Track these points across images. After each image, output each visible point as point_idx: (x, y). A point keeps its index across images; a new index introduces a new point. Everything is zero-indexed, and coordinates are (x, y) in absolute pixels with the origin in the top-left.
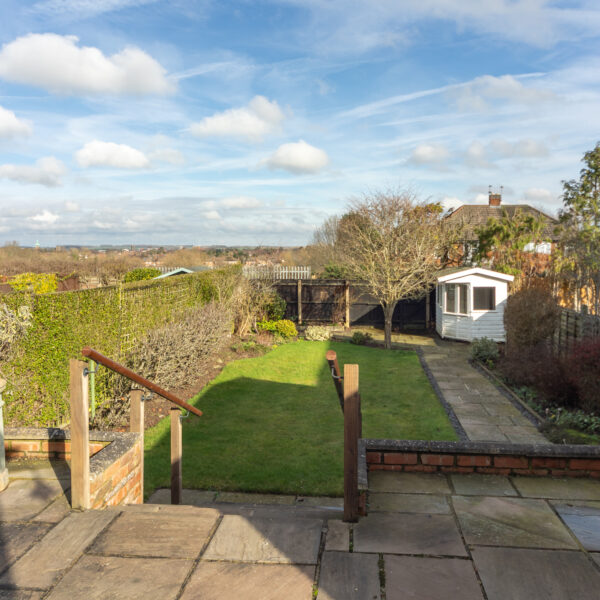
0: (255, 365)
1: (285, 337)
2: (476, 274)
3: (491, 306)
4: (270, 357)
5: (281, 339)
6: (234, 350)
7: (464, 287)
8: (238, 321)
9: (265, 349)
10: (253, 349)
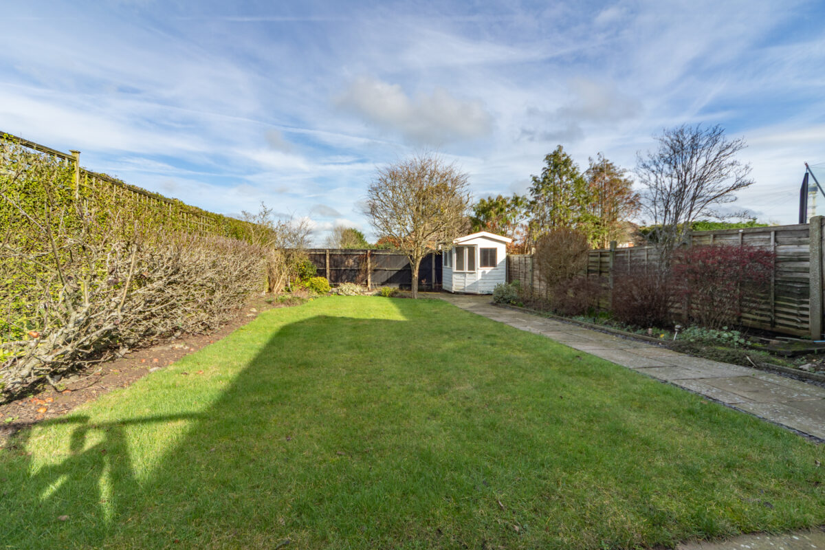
0: (295, 312)
1: (319, 292)
2: (483, 237)
3: (493, 264)
4: (309, 306)
5: (315, 294)
6: (270, 302)
7: (472, 249)
8: (272, 281)
9: (302, 301)
10: (290, 300)
